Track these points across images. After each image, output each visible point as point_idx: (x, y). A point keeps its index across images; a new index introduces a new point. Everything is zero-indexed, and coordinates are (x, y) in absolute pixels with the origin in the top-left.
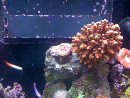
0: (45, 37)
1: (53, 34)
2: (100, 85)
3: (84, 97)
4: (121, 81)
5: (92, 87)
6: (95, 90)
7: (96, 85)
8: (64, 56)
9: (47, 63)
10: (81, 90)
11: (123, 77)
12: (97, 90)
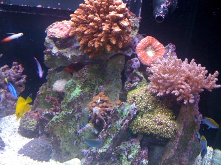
0: (49, 7)
1: (59, 4)
2: (106, 81)
3: (82, 92)
4: (133, 81)
5: (95, 82)
6: (99, 86)
7: (101, 80)
8: (60, 38)
9: (47, 43)
10: (80, 83)
11: (136, 75)
12: (101, 87)
